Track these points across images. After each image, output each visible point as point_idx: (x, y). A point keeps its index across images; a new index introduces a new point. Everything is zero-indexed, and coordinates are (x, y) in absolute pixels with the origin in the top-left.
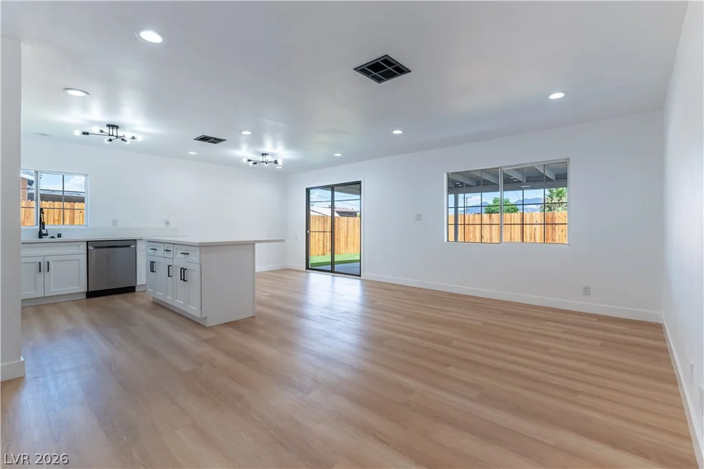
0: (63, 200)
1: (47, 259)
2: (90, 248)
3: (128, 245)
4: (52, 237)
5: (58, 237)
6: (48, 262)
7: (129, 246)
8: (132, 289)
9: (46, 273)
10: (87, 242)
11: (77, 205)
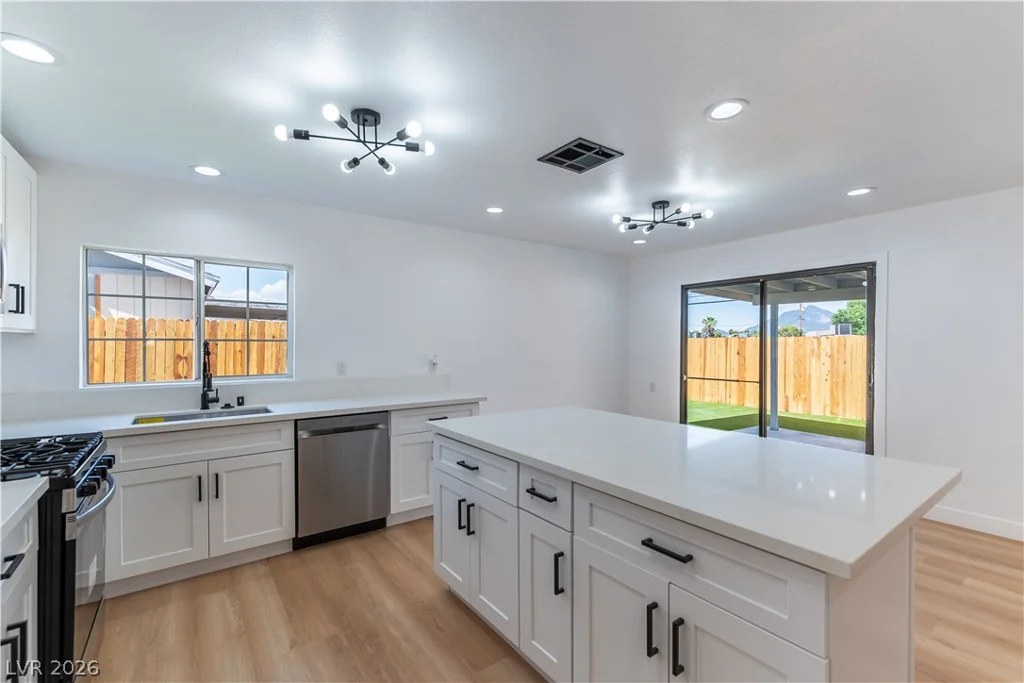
0: (248, 315)
1: (215, 468)
2: (303, 435)
3: (372, 424)
4: (228, 406)
5: (240, 404)
6: (217, 475)
7: (373, 427)
8: (379, 525)
9: (213, 500)
10: (296, 421)
11: (271, 327)
